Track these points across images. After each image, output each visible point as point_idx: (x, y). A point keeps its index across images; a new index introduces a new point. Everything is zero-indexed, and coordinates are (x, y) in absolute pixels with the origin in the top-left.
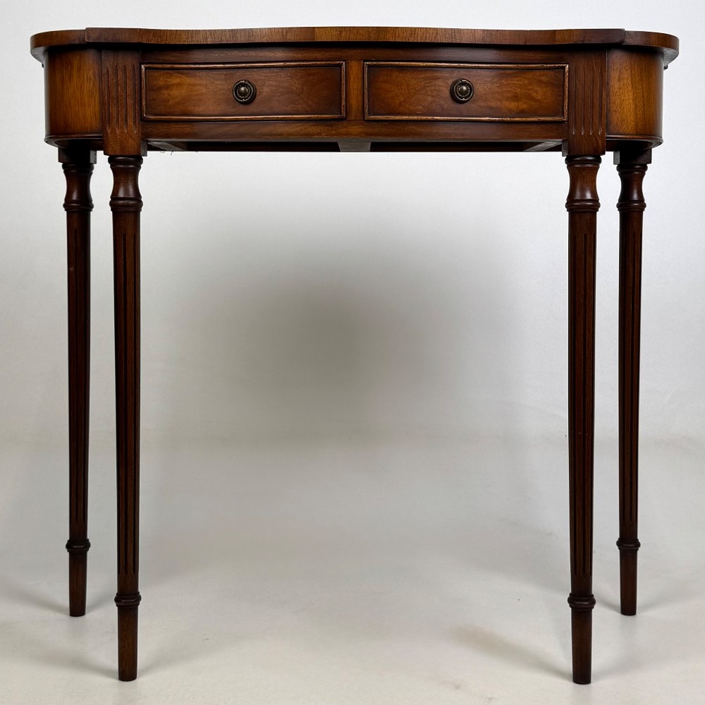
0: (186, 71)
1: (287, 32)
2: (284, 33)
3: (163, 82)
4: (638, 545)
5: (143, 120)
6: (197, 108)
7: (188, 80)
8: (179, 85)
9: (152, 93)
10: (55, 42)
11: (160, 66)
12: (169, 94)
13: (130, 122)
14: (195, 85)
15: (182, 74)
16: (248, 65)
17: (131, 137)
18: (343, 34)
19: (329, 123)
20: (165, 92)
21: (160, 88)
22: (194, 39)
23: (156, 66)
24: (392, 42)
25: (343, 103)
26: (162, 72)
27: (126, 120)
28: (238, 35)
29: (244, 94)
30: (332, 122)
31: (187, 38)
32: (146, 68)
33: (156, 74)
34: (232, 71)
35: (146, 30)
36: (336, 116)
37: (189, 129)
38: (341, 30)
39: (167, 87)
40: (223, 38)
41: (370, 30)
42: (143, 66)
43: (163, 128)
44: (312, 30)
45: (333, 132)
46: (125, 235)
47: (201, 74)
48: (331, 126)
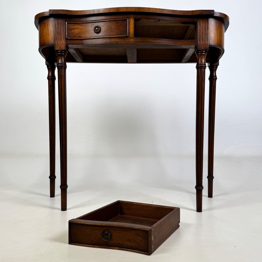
0: (79, 24)
1: (110, 9)
2: (109, 10)
3: (73, 27)
4: (213, 178)
5: (67, 39)
6: (83, 35)
7: (80, 27)
8: (78, 28)
9: (69, 31)
10: (41, 16)
11: (72, 22)
12: (74, 31)
13: (63, 40)
14: (82, 28)
15: (78, 25)
16: (98, 21)
17: (63, 44)
18: (128, 9)
19: (123, 38)
20: (73, 30)
21: (72, 29)
22: (82, 13)
23: (71, 22)
24: (143, 12)
25: (128, 32)
26: (72, 24)
27: (61, 39)
28: (95, 11)
29: (97, 30)
30: (124, 38)
31: (80, 13)
32: (67, 23)
33: (71, 25)
34: (93, 23)
35: (67, 10)
36: (125, 36)
37: (80, 42)
38: (127, 8)
39: (74, 29)
40: (91, 13)
41: (136, 8)
42: (66, 22)
43: (72, 42)
44: (118, 8)
45: (125, 41)
46: (61, 75)
47: (84, 25)
48: (124, 39)
